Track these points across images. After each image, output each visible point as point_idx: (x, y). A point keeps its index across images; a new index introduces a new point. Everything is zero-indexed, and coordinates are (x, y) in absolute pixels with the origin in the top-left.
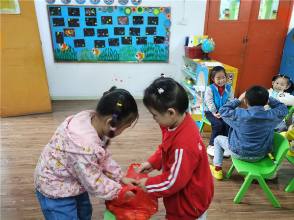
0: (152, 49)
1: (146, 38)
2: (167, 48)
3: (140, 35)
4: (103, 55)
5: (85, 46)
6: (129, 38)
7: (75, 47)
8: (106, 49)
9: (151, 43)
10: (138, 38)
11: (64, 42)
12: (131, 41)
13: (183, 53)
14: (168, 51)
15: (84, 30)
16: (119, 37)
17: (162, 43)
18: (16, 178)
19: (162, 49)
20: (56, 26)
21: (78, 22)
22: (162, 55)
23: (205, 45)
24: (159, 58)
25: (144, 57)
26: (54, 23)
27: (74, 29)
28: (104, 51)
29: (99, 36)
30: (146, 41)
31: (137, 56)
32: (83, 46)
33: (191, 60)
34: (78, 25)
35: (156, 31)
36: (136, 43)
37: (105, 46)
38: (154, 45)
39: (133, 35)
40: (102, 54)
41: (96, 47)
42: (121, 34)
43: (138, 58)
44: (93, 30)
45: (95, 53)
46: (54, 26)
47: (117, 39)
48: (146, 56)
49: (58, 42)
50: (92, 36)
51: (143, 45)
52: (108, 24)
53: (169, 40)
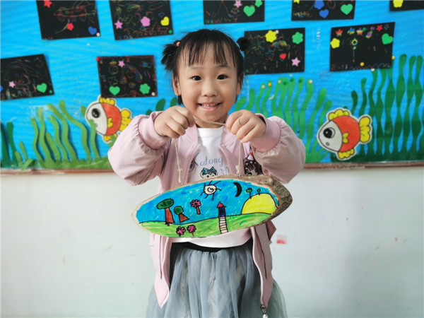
1: (390, 28)
3: (351, 16)
6: (285, 34)
10: (342, 34)
12: (299, 50)
25: (366, 136)
29: (119, 35)
31: (328, 134)
36: (326, 62)
37: (154, 88)
39: (315, 16)
43: (335, 143)
45: (102, 125)
48: (378, 134)
50: (86, 34)
51: (368, 74)
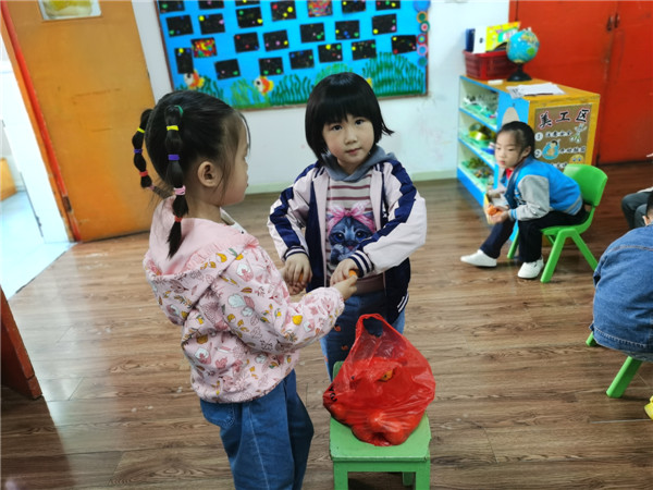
0: (389, 67)
1: (373, 42)
2: (424, 60)
3: (358, 37)
4: (280, 91)
5: (239, 75)
6: (334, 46)
7: (219, 77)
8: (286, 77)
9: (386, 54)
10: (356, 45)
11: (196, 70)
12: (340, 52)
13: (463, 71)
14: (427, 67)
15: (235, 37)
16: (313, 46)
17: (411, 50)
18: (130, 362)
19: (412, 66)
20: (175, 35)
21: (221, 22)
22: (412, 79)
23: (515, 45)
24: (405, 87)
26: (170, 29)
27: (213, 39)
28: (280, 83)
29: (268, 49)
30: (374, 50)
32: (234, 76)
33: (482, 83)
34: (221, 29)
35: (395, 24)
36: (351, 56)
37: (282, 71)
38: (393, 57)
39: (344, 38)
40: (278, 88)
41: (262, 74)
42: (316, 40)
44: (254, 35)
45: (261, 88)
46: (171, 36)
47: (309, 53)
48: (376, 85)
49: (181, 71)
50: (254, 49)
51: (368, 60)
52: (286, 18)
53: (426, 42)
